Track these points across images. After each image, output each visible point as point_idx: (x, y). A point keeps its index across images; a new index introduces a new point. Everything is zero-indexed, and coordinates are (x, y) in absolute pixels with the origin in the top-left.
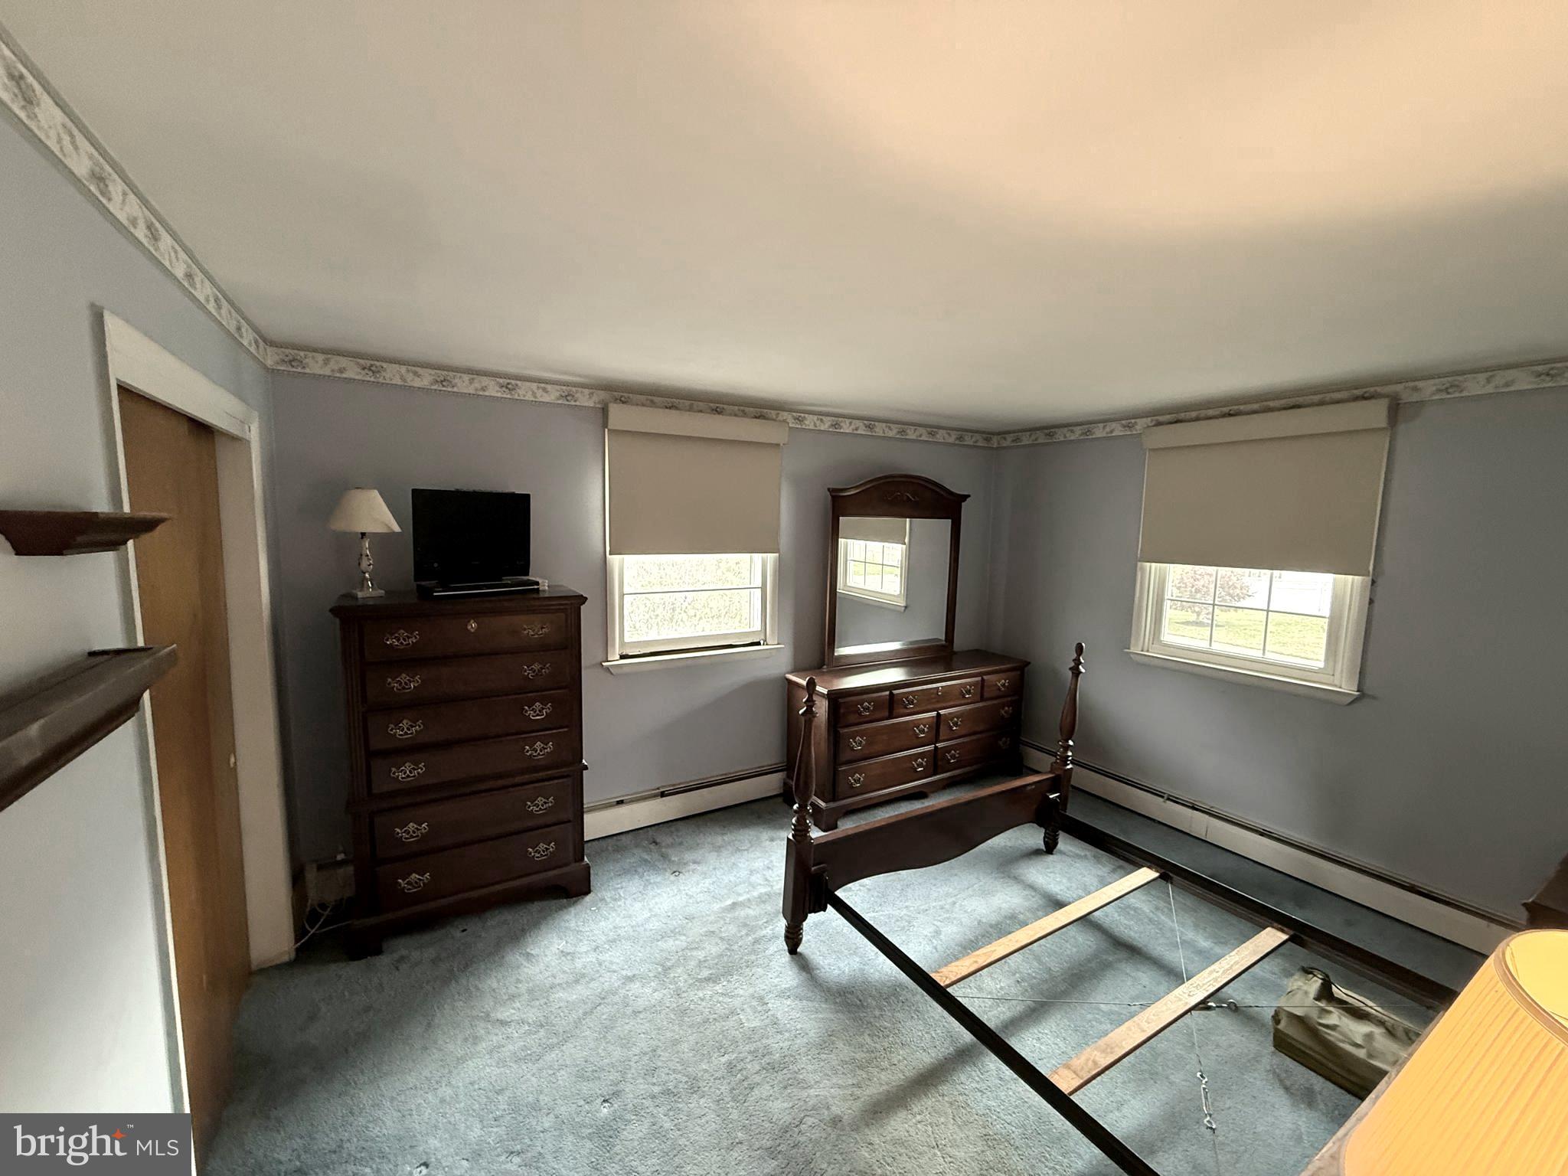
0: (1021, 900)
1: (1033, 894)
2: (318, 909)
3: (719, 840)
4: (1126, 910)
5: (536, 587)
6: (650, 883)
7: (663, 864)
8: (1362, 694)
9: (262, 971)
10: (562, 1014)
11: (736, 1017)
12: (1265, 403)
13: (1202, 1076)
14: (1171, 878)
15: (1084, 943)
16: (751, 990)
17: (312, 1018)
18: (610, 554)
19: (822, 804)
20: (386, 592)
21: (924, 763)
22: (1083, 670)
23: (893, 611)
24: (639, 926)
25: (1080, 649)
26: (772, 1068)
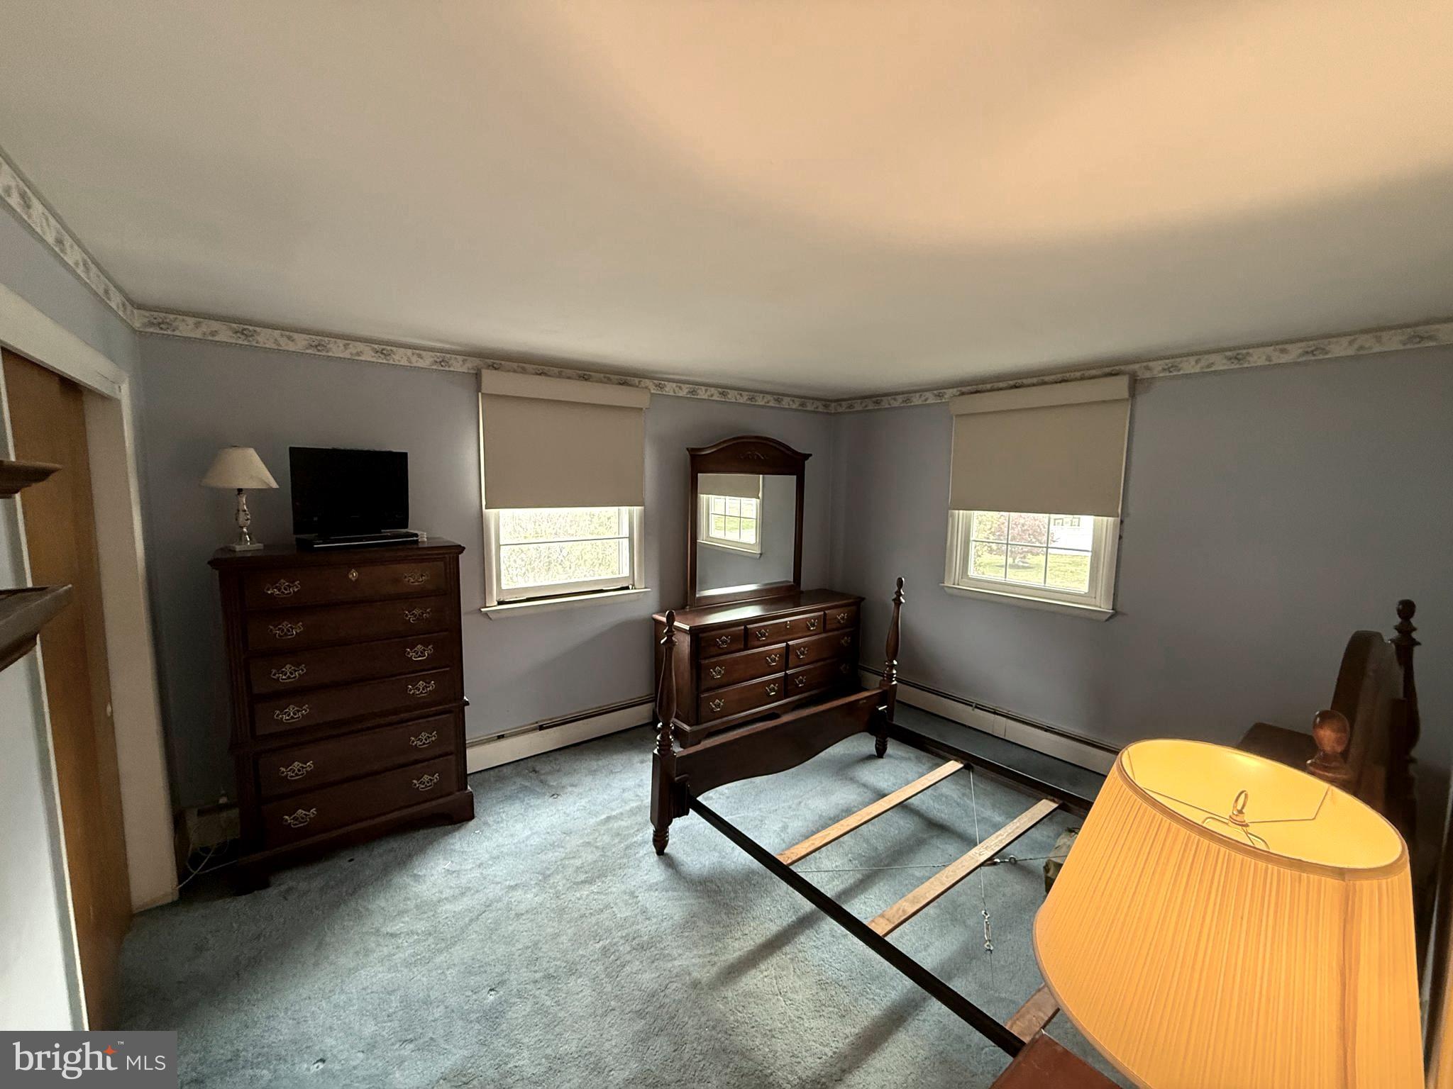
0: (855, 797)
1: (866, 790)
2: (201, 853)
3: (594, 765)
4: (938, 798)
5: (415, 538)
6: (531, 806)
7: (542, 789)
8: (1116, 613)
9: (142, 914)
10: (449, 923)
11: (610, 910)
12: (1041, 378)
13: (985, 913)
14: (972, 767)
15: (904, 826)
16: (623, 887)
17: (200, 949)
18: (486, 508)
19: (687, 728)
20: (265, 546)
21: (776, 688)
22: (903, 601)
23: (751, 558)
24: (520, 843)
25: (900, 583)
26: (642, 947)
